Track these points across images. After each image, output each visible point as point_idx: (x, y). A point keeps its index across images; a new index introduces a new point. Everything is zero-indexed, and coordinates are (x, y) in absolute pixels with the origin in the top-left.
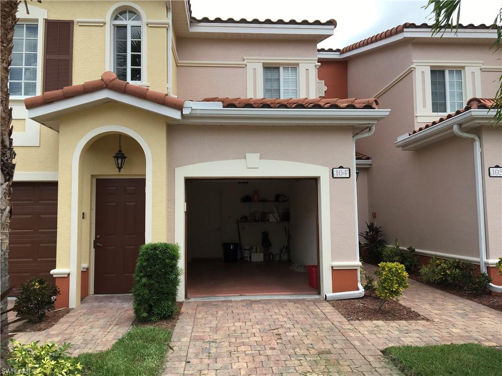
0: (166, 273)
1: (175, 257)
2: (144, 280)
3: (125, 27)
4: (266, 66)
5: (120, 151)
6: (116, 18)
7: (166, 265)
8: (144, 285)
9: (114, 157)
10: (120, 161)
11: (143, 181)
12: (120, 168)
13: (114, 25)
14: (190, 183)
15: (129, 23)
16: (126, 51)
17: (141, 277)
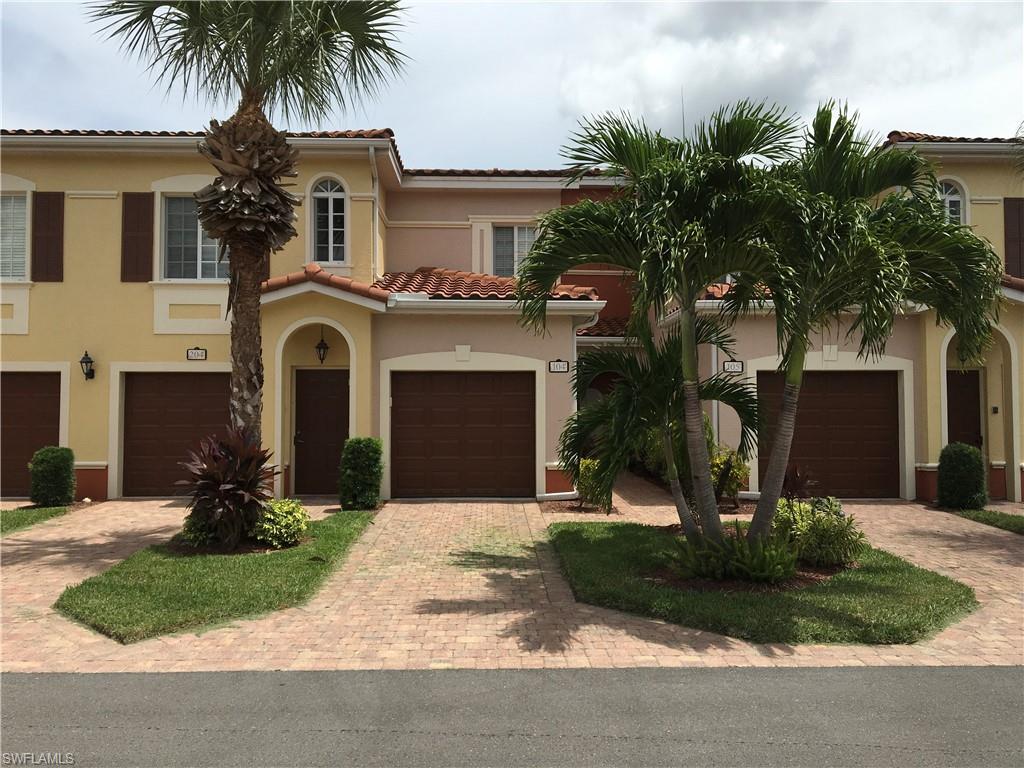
0: (369, 465)
1: (377, 452)
2: (349, 471)
3: (327, 200)
4: (496, 225)
5: (322, 341)
6: (316, 189)
7: (369, 459)
8: (349, 476)
9: (317, 347)
10: (322, 352)
11: (346, 373)
12: (322, 360)
13: (315, 198)
14: (397, 377)
15: (331, 196)
16: (327, 228)
17: (346, 469)
